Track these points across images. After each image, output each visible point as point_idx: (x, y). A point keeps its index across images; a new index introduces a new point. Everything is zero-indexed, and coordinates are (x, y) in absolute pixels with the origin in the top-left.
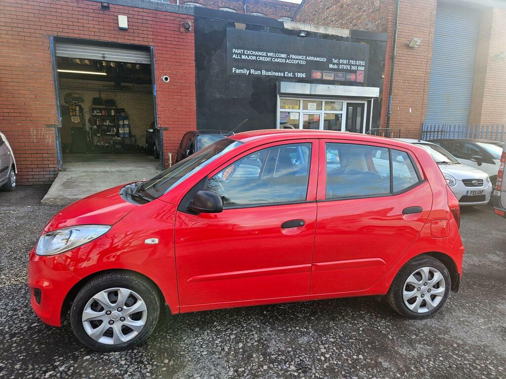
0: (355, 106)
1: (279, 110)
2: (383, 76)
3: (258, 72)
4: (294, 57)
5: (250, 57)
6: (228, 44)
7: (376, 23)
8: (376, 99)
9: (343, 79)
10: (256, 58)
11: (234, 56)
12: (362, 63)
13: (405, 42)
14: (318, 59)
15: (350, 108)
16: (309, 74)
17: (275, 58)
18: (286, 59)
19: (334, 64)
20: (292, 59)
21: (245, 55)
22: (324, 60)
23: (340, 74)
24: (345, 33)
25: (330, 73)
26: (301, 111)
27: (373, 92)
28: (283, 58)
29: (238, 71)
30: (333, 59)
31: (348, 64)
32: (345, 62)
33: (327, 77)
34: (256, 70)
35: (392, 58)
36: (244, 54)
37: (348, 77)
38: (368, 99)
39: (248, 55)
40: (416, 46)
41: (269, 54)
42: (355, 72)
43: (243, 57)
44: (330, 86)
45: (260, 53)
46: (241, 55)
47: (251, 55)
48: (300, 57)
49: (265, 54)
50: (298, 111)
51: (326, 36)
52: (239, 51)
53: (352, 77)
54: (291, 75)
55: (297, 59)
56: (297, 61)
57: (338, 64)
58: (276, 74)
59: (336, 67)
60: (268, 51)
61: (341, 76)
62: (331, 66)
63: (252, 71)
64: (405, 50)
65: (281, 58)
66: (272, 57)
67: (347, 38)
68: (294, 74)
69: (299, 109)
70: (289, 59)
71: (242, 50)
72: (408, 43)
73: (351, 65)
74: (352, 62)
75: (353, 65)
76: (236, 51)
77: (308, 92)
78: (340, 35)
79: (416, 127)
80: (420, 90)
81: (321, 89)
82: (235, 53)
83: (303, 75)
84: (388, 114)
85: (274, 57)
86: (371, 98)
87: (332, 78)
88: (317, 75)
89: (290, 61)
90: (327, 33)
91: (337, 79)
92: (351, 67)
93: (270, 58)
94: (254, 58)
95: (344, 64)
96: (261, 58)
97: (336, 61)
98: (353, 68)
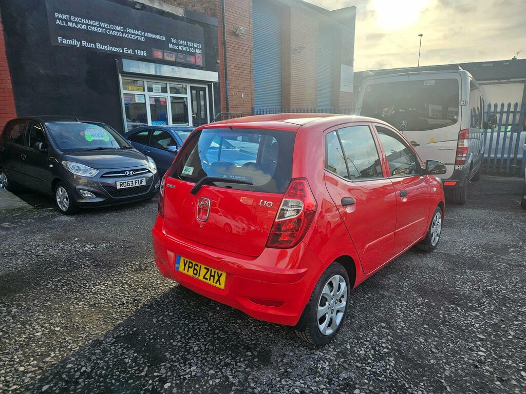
0: (198, 90)
1: (123, 92)
2: (219, 61)
3: (91, 45)
4: (131, 31)
5: (79, 26)
6: (47, 6)
7: (204, 6)
8: (215, 83)
9: (183, 61)
10: (87, 28)
11: (58, 22)
12: (199, 46)
13: (232, 29)
14: (157, 37)
15: (194, 92)
16: (149, 52)
17: (110, 29)
18: (123, 33)
19: (173, 44)
20: (129, 33)
21: (73, 22)
22: (163, 38)
23: (181, 56)
24: (180, 12)
25: (171, 53)
26: (146, 93)
27: (213, 77)
28: (119, 31)
29: (65, 42)
30: (172, 39)
31: (187, 46)
32: (183, 43)
33: (168, 58)
34: (89, 42)
35: (224, 44)
36: (70, 21)
37: (188, 59)
38: (208, 83)
39: (76, 23)
40: (241, 35)
41: (102, 25)
42: (193, 54)
43: (70, 24)
44: (174, 67)
45: (91, 22)
46: (67, 21)
47: (79, 23)
48: (138, 32)
49: (97, 23)
50: (143, 93)
51: (162, 13)
52: (64, 17)
53: (191, 60)
54: (130, 52)
55: (135, 34)
56: (136, 37)
57: (178, 45)
58: (114, 49)
59: (175, 47)
60: (100, 21)
61: (181, 58)
62: (171, 46)
63: (84, 43)
64: (233, 37)
65: (116, 31)
66: (106, 29)
67: (182, 17)
68: (133, 51)
69: (144, 90)
70: (126, 33)
71: (68, 16)
72: (235, 31)
73: (189, 47)
74: (190, 44)
75: (192, 47)
76: (60, 16)
77: (153, 73)
78: (175, 14)
79: (248, 111)
80: (248, 77)
81: (166, 71)
82: (58, 18)
83: (144, 53)
84: (227, 98)
85: (108, 29)
86: (211, 82)
87: (173, 59)
88: (159, 54)
89: (128, 36)
90: (163, 9)
91: (178, 60)
92: (190, 50)
93: (104, 30)
94: (84, 27)
95: (183, 45)
96: (93, 28)
97: (175, 41)
98: (192, 50)
